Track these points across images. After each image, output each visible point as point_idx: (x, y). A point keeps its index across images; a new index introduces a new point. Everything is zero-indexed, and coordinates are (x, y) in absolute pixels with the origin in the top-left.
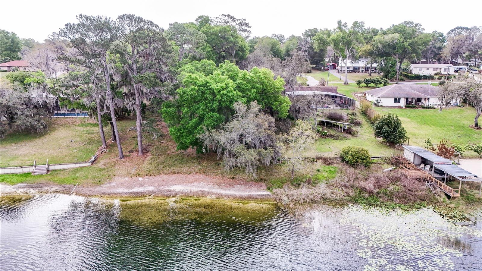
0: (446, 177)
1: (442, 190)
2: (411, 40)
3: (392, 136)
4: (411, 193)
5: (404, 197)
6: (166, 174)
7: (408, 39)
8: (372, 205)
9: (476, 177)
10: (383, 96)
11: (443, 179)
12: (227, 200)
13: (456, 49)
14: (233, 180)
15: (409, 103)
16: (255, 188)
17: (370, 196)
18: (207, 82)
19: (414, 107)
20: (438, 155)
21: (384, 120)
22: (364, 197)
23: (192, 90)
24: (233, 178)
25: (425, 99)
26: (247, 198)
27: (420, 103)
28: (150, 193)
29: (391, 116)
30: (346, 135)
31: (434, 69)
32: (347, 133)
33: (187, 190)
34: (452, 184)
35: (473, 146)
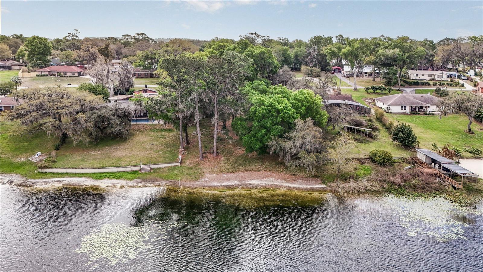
0: (451, 173)
1: (449, 183)
2: (408, 54)
3: (406, 141)
4: (428, 185)
5: (423, 188)
6: (241, 171)
7: (406, 53)
8: (402, 194)
9: (473, 173)
10: (392, 104)
11: (449, 175)
12: (296, 191)
13: (447, 57)
14: (294, 177)
15: (413, 110)
16: (313, 182)
17: (399, 188)
18: (272, 103)
19: (418, 114)
20: (443, 156)
21: (399, 128)
22: (394, 188)
23: (263, 109)
24: (294, 175)
25: (426, 107)
26: (311, 190)
27: (422, 110)
28: (238, 186)
29: (404, 125)
30: (369, 139)
31: (429, 75)
32: (368, 137)
33: (262, 183)
34: (456, 179)
35: (468, 149)
